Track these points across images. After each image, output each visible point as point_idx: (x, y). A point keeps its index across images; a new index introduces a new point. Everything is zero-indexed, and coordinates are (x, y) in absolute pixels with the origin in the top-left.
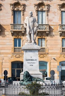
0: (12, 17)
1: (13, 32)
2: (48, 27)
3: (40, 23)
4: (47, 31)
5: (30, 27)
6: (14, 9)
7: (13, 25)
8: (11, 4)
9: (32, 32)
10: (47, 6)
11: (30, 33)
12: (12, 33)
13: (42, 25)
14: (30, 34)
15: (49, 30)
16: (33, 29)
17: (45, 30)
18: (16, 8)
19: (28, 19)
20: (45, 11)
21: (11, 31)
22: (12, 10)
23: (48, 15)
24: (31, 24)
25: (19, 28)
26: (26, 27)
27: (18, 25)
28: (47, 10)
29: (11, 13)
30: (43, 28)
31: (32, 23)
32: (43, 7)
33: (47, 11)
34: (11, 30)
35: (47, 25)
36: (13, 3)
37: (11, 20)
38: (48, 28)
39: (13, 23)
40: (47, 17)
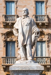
0: (3, 49)
1: (5, 67)
2: (49, 60)
3: (39, 56)
4: (48, 65)
5: (25, 33)
6: (7, 39)
7: (5, 59)
8: (3, 33)
9: (28, 43)
10: (48, 35)
11: (25, 44)
12: (3, 68)
13: (42, 58)
14: (25, 47)
15: (50, 64)
16: (30, 37)
17: (46, 64)
18: (8, 38)
19: (20, 21)
20: (45, 41)
21: (2, 66)
22: (4, 41)
23: (48, 46)
24: (26, 29)
25: (12, 61)
26: (17, 35)
27: (12, 58)
28: (48, 39)
29: (2, 44)
30: (43, 61)
31: (29, 27)
32: (43, 36)
33: (48, 41)
34: (3, 64)
35: (48, 57)
36: (5, 32)
37: (2, 52)
38: (50, 62)
39: (5, 56)
40: (47, 49)
